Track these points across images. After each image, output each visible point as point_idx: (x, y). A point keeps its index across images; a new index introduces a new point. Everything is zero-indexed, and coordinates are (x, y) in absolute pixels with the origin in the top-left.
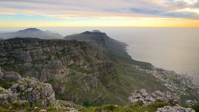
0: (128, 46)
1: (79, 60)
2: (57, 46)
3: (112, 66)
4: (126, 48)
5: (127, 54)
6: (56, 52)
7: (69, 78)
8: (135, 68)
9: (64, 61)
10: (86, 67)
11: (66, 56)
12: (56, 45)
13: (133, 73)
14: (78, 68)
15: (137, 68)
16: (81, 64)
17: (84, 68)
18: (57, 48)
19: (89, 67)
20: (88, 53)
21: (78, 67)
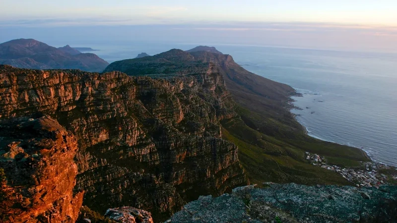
0: (299, 95)
1: (126, 132)
2: (63, 88)
3: (226, 151)
4: (292, 100)
5: (292, 118)
6: (56, 105)
7: (87, 181)
8: (309, 162)
9: (78, 131)
10: (145, 151)
11: (86, 119)
12: (58, 84)
13: (299, 177)
14: (121, 155)
15: (315, 162)
16: (131, 141)
17: (139, 155)
18: (61, 93)
19: (156, 152)
20: (155, 112)
21: (122, 151)
